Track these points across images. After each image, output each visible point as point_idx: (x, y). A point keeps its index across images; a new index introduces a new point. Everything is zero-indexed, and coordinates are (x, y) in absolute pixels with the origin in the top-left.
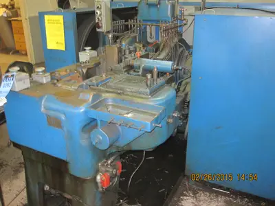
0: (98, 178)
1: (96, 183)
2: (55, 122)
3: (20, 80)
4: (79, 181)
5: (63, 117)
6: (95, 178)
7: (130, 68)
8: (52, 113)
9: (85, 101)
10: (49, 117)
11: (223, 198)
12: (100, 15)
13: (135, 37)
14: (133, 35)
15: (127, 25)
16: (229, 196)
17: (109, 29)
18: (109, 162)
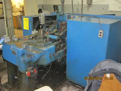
0: (27, 73)
1: (26, 74)
2: (14, 53)
3: (6, 39)
4: (21, 73)
5: (16, 52)
6: (26, 73)
7: (45, 37)
8: (14, 50)
9: (23, 47)
10: (13, 51)
11: (78, 89)
12: (41, 18)
13: (55, 27)
14: (54, 26)
15: (53, 22)
16: (81, 89)
17: (44, 23)
18: (31, 68)
